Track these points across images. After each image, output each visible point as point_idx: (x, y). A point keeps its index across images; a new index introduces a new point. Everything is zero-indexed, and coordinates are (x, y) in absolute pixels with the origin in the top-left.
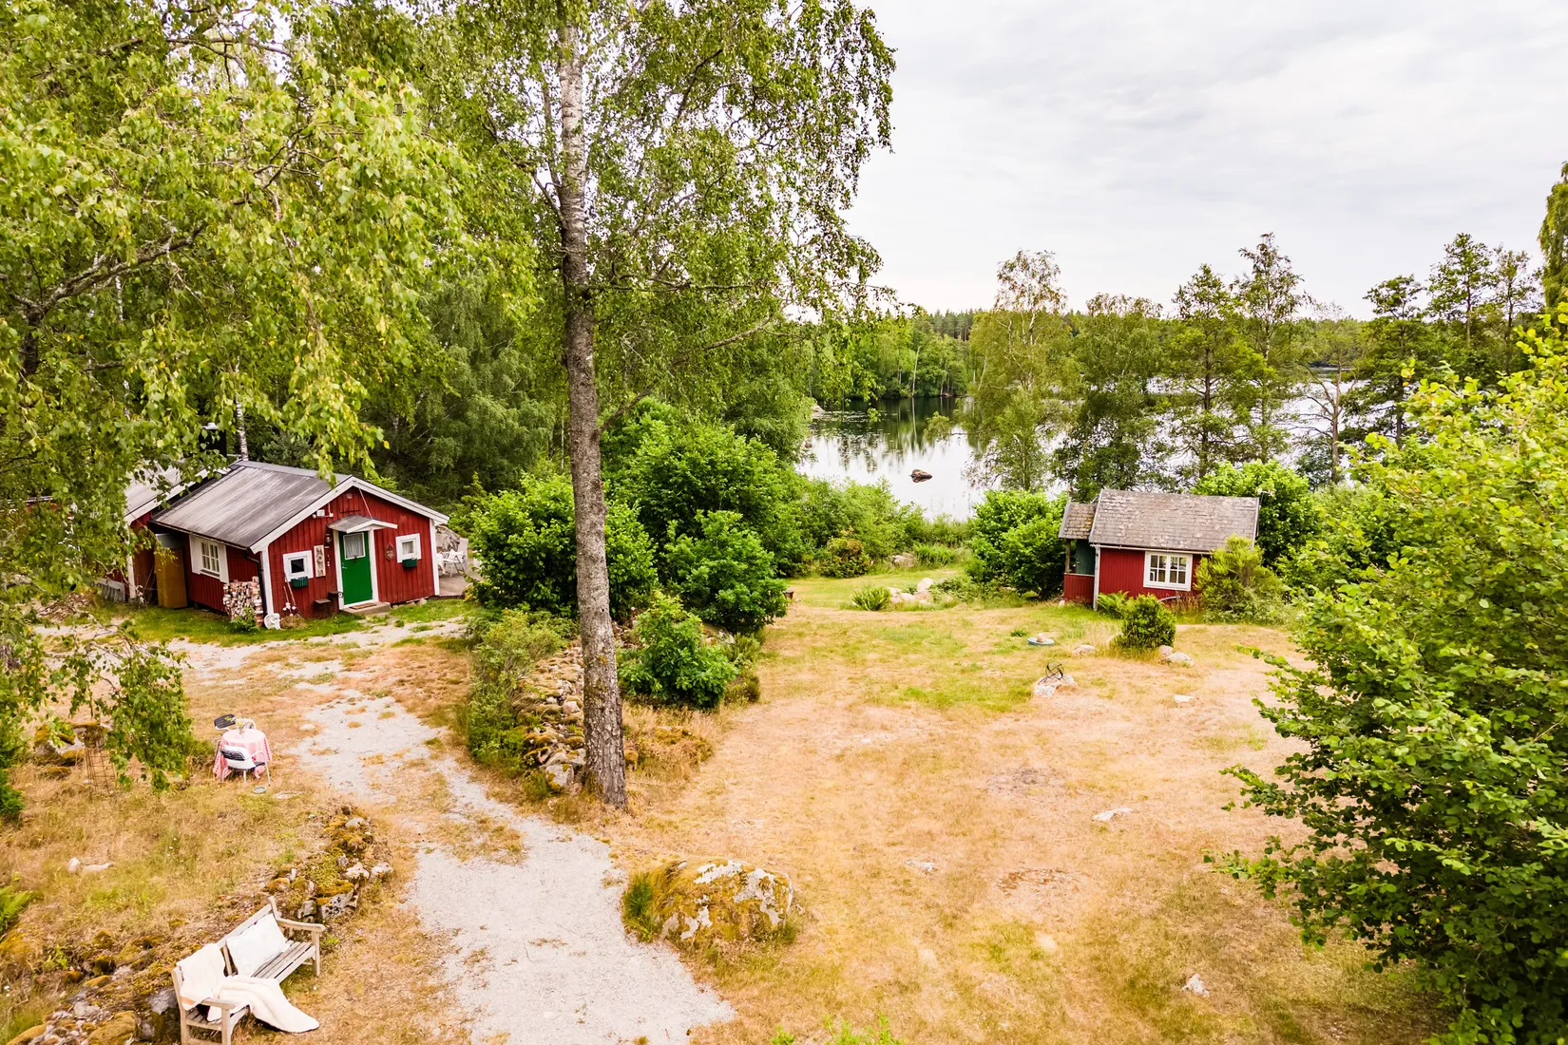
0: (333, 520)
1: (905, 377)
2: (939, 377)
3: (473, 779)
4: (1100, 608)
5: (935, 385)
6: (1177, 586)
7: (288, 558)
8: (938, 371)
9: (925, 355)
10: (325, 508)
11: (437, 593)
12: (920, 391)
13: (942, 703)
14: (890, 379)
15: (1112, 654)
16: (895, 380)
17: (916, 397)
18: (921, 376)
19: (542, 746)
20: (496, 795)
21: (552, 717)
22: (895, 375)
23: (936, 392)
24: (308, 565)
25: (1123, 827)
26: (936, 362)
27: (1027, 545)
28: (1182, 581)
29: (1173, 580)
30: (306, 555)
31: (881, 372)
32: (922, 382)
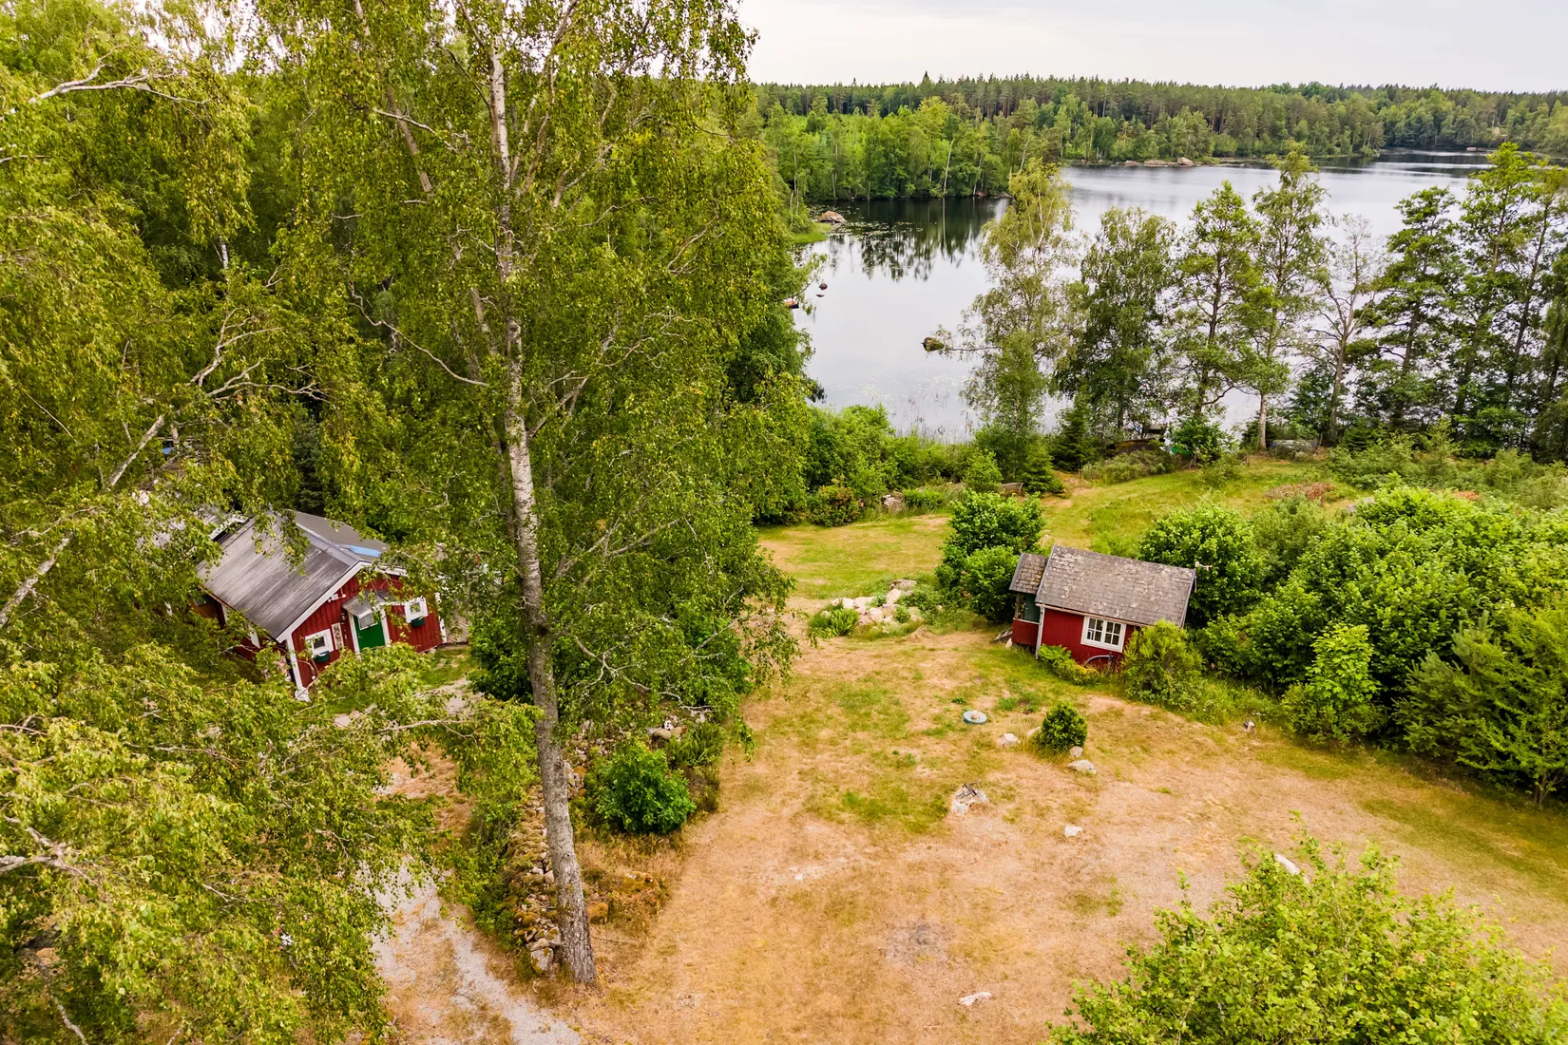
0: (346, 600)
1: (936, 175)
2: (972, 175)
3: (476, 947)
4: (1040, 659)
5: (967, 184)
6: (1110, 647)
7: (310, 639)
8: (971, 168)
9: (958, 150)
10: (339, 592)
11: (445, 640)
12: (951, 190)
13: (871, 814)
14: (920, 177)
15: (1030, 750)
16: (926, 178)
17: (947, 197)
18: (953, 174)
19: (528, 926)
20: (494, 969)
21: (536, 889)
22: (926, 172)
23: (968, 191)
24: (328, 640)
25: (979, 1017)
26: (970, 157)
27: (986, 576)
28: (1116, 641)
29: (1108, 640)
30: (326, 634)
31: (911, 169)
32: (954, 180)
